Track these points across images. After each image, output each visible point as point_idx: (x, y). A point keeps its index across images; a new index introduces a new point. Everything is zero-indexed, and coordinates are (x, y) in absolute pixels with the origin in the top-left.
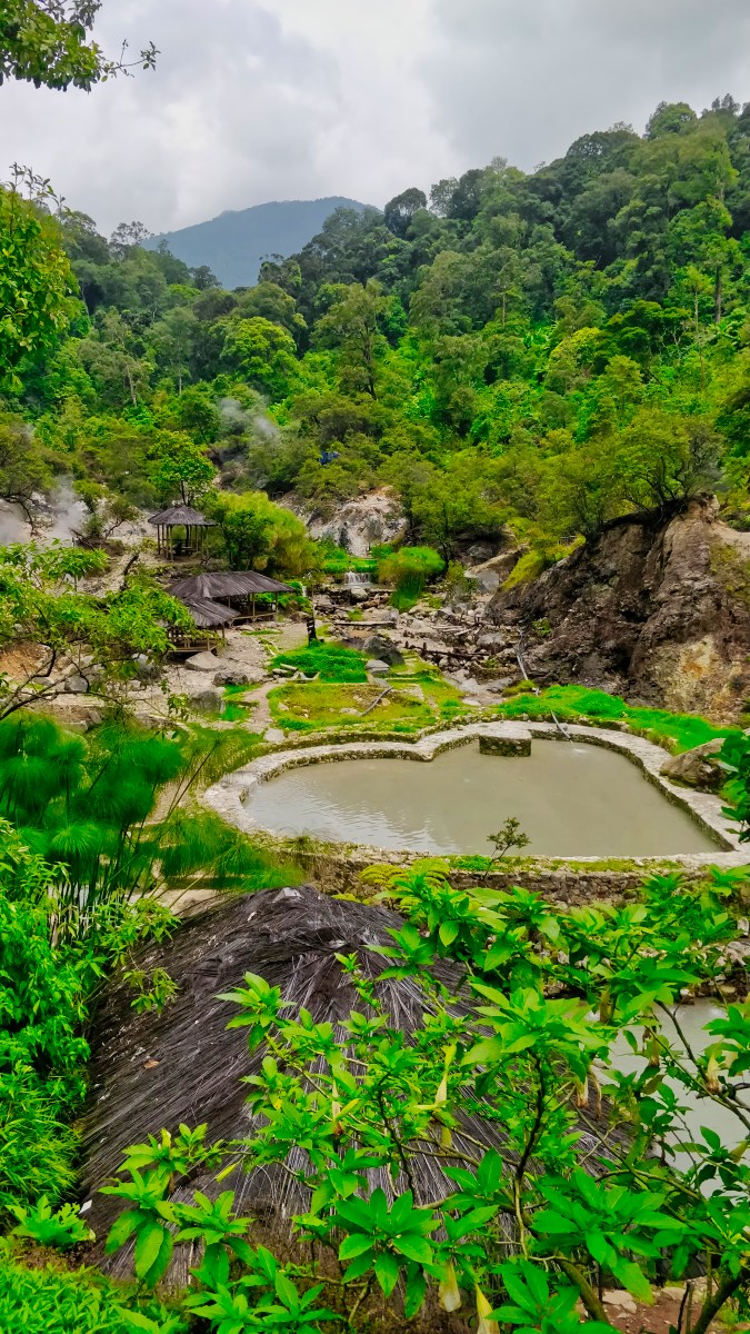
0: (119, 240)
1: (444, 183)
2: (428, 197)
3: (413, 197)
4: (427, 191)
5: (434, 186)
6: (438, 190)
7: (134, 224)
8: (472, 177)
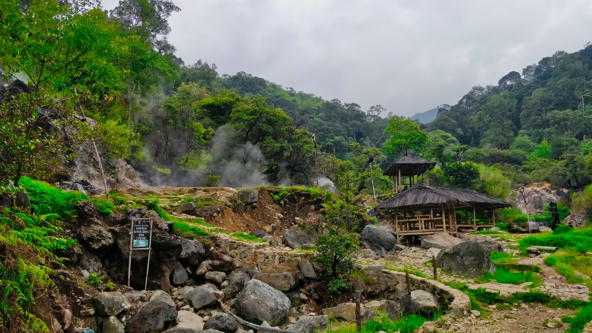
0: (371, 113)
1: (529, 67)
2: (521, 75)
3: (513, 75)
4: (521, 72)
5: (523, 69)
6: (526, 71)
7: (377, 106)
8: (545, 61)
